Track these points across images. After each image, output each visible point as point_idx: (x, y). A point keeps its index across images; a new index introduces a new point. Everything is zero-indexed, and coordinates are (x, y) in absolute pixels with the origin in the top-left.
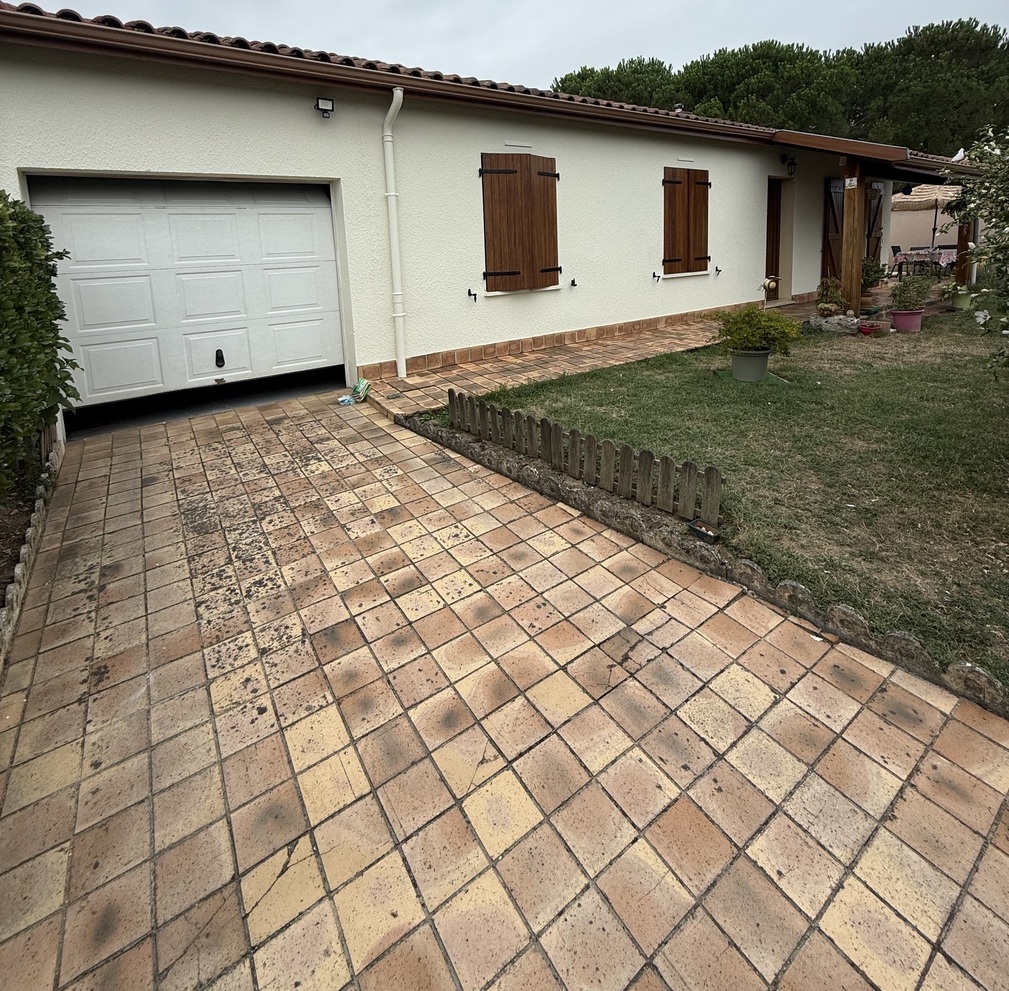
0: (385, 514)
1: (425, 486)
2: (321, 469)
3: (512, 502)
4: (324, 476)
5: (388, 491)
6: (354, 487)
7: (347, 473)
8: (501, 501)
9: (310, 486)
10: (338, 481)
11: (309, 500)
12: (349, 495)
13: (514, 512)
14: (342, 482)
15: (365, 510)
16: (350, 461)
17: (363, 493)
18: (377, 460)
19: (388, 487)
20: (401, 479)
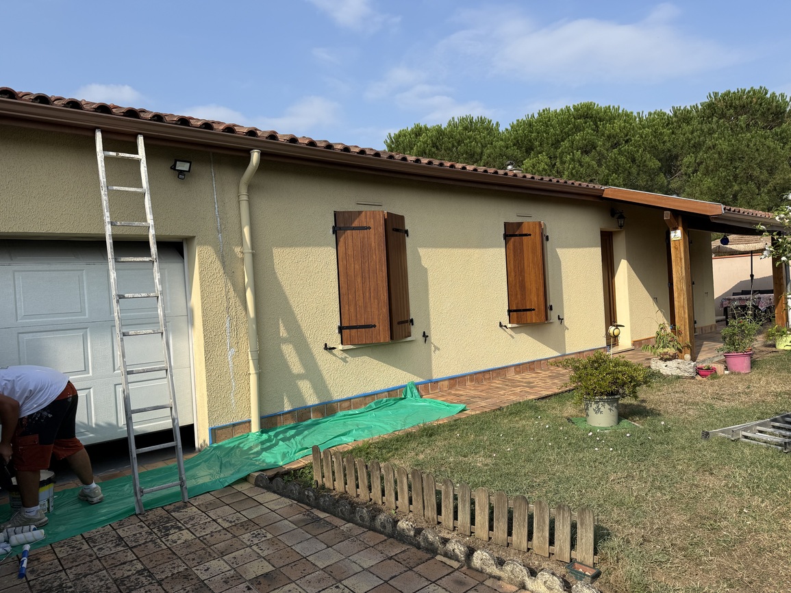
0: (261, 580)
1: (298, 548)
2: (184, 538)
3: (391, 558)
4: (187, 544)
5: (259, 556)
6: (222, 554)
7: (212, 540)
8: (379, 558)
9: (175, 557)
10: (204, 549)
11: (176, 571)
12: (219, 563)
13: (394, 568)
14: (209, 550)
15: (239, 577)
16: (213, 527)
17: (233, 560)
18: (242, 525)
19: (260, 552)
20: (271, 542)
